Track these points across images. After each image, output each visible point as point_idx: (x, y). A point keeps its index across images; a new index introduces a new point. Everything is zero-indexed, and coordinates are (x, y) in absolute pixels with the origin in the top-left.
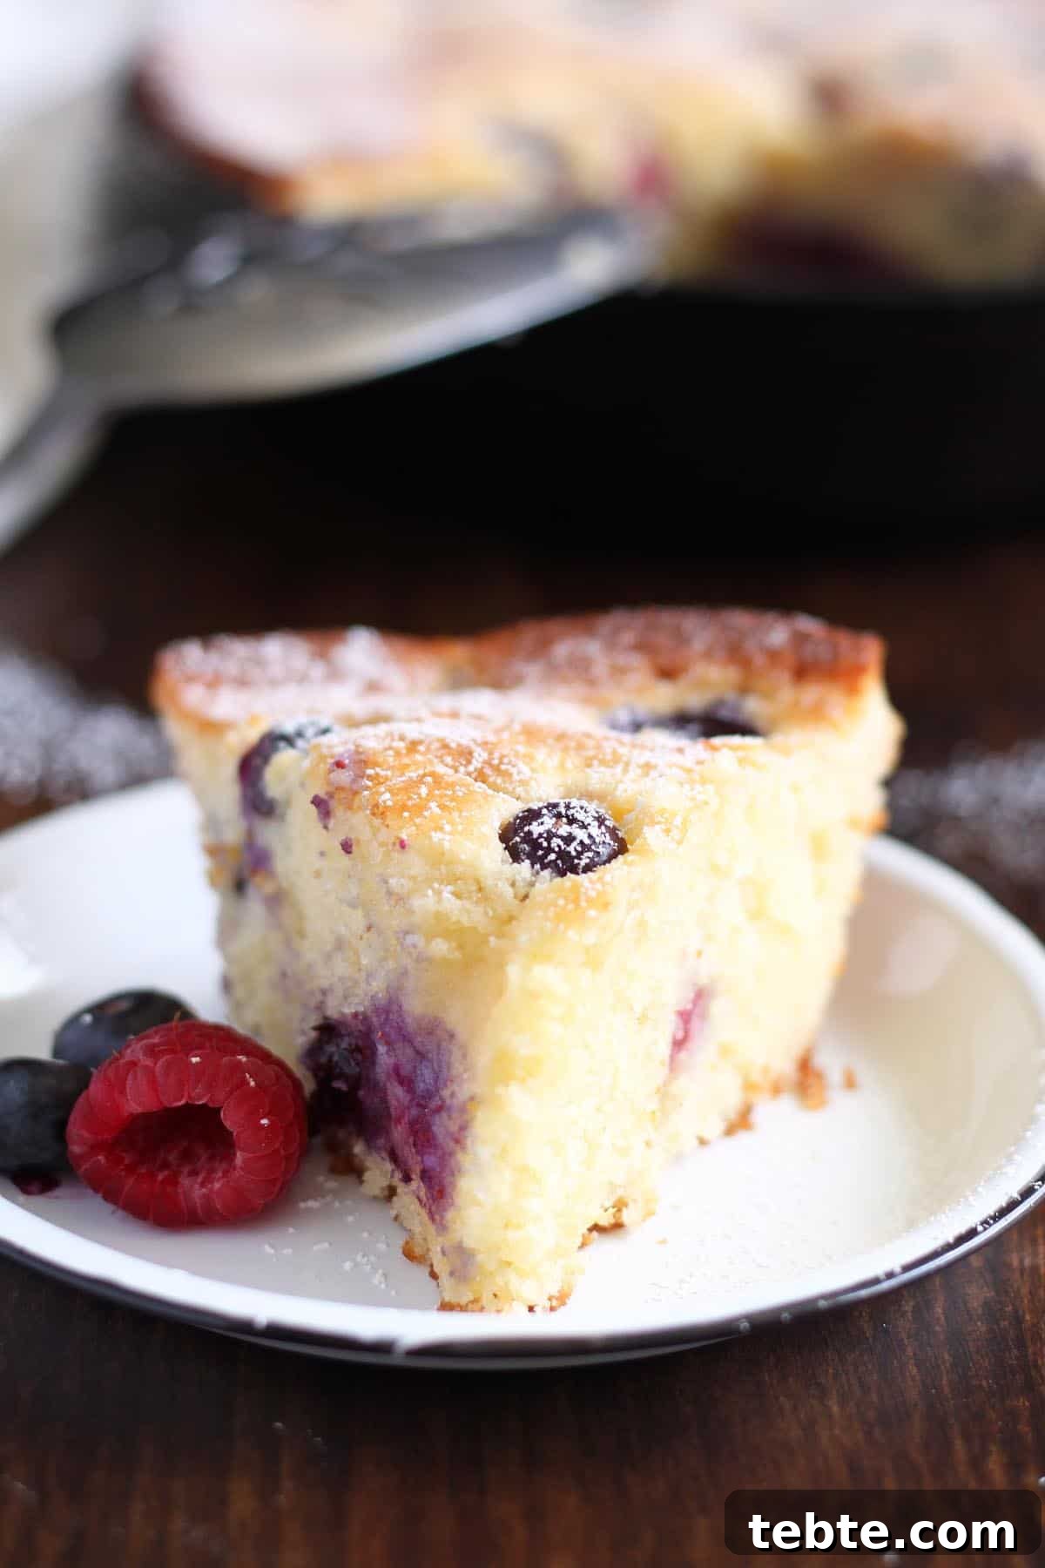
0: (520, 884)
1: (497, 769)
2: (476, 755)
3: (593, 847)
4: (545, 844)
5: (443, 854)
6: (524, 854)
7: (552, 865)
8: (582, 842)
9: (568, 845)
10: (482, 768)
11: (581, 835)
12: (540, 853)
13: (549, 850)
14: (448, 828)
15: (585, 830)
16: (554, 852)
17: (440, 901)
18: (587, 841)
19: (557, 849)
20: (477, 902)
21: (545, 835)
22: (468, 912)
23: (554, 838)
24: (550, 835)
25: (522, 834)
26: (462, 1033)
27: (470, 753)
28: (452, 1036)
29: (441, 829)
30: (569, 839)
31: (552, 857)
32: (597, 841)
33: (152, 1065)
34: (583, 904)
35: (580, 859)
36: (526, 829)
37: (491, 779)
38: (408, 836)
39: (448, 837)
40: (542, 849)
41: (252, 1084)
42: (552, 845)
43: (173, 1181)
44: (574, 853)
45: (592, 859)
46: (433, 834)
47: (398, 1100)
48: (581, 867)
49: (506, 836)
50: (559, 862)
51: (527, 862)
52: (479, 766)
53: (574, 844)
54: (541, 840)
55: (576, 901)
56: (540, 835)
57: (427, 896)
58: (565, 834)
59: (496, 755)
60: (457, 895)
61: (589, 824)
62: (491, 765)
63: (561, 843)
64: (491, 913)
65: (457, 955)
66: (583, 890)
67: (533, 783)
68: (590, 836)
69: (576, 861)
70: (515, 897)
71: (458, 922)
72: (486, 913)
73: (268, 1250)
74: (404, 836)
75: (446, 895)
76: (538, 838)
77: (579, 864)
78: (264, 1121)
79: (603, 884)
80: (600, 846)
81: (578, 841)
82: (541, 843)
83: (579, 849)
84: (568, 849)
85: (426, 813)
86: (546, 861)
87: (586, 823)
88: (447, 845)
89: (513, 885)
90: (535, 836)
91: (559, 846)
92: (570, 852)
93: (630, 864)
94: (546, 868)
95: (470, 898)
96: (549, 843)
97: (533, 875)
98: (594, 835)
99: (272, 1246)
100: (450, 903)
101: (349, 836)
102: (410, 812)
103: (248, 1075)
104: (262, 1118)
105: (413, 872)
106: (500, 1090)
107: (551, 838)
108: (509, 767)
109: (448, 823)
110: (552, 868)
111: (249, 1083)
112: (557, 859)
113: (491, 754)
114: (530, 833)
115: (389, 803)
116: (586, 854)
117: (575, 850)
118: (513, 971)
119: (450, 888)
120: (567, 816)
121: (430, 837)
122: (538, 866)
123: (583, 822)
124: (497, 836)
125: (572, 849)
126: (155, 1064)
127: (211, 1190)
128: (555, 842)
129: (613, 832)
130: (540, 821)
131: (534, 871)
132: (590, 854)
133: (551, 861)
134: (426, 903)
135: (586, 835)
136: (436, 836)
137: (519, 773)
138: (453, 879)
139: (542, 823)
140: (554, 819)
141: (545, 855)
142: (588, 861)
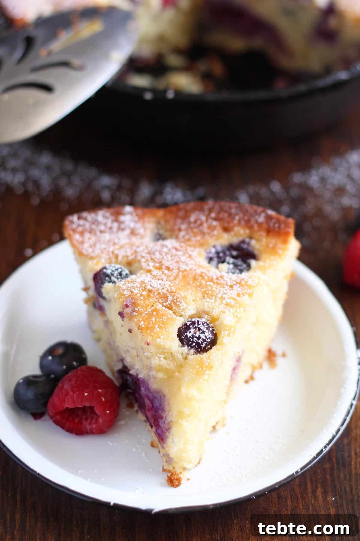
0: (184, 354)
1: (175, 304)
2: (169, 298)
3: (206, 340)
4: (192, 340)
5: (160, 346)
6: (185, 343)
7: (194, 347)
8: (203, 339)
9: (199, 340)
10: (171, 303)
11: (202, 336)
12: (190, 343)
13: (193, 342)
14: (162, 337)
15: (204, 334)
16: (194, 343)
17: (160, 360)
18: (204, 338)
19: (195, 342)
20: (171, 361)
21: (192, 337)
22: (169, 364)
23: (194, 338)
24: (193, 337)
25: (184, 336)
26: (168, 396)
27: (167, 297)
28: (165, 396)
29: (160, 338)
30: (199, 338)
31: (194, 344)
32: (208, 338)
33: (73, 395)
34: (204, 368)
35: (202, 344)
36: (186, 334)
37: (174, 308)
38: (150, 341)
39: (162, 341)
40: (191, 341)
41: (104, 400)
42: (194, 340)
43: (80, 422)
44: (200, 343)
45: (206, 344)
46: (157, 340)
47: (148, 404)
48: (203, 347)
49: (179, 335)
50: (196, 346)
51: (186, 346)
52: (170, 302)
53: (201, 339)
54: (191, 338)
55: (202, 367)
56: (190, 337)
57: (156, 359)
58: (198, 336)
59: (175, 298)
60: (165, 358)
61: (205, 331)
62: (174, 302)
63: (197, 339)
64: (176, 364)
65: (165, 377)
66: (204, 362)
67: (187, 310)
68: (205, 336)
69: (201, 345)
70: (183, 358)
71: (166, 367)
72: (174, 364)
73: (110, 443)
74: (148, 341)
75: (162, 359)
76: (189, 338)
77: (202, 346)
78: (108, 412)
79: (210, 360)
80: (209, 339)
81: (202, 338)
82: (191, 339)
83: (202, 341)
84: (199, 341)
85: (155, 331)
86: (192, 346)
87: (204, 331)
88: (161, 343)
89: (182, 354)
90: (189, 337)
91: (196, 341)
92: (199, 342)
93: (218, 350)
94: (192, 348)
95: (169, 359)
96: (193, 340)
97: (188, 351)
98: (207, 336)
99: (112, 442)
100: (163, 362)
101: (131, 328)
102: (150, 330)
103: (102, 398)
104: (107, 411)
105: (151, 351)
106: (180, 421)
107: (193, 338)
108: (179, 303)
109: (162, 335)
110: (194, 348)
111: (102, 400)
112: (195, 345)
113: (173, 297)
114: (187, 336)
115: (143, 326)
116: (204, 343)
117: (201, 341)
118: (183, 390)
119: (163, 356)
120: (198, 328)
121: (156, 341)
122: (190, 347)
123: (203, 330)
124: (177, 335)
125: (200, 341)
126: (74, 394)
127: (92, 427)
128: (195, 339)
129: (212, 332)
130: (190, 331)
131: (188, 349)
132: (206, 343)
133: (193, 346)
134: (155, 362)
135: (204, 336)
136: (158, 340)
137: (183, 306)
138: (163, 353)
139: (191, 332)
140: (194, 329)
141: (192, 344)
142: (205, 345)
